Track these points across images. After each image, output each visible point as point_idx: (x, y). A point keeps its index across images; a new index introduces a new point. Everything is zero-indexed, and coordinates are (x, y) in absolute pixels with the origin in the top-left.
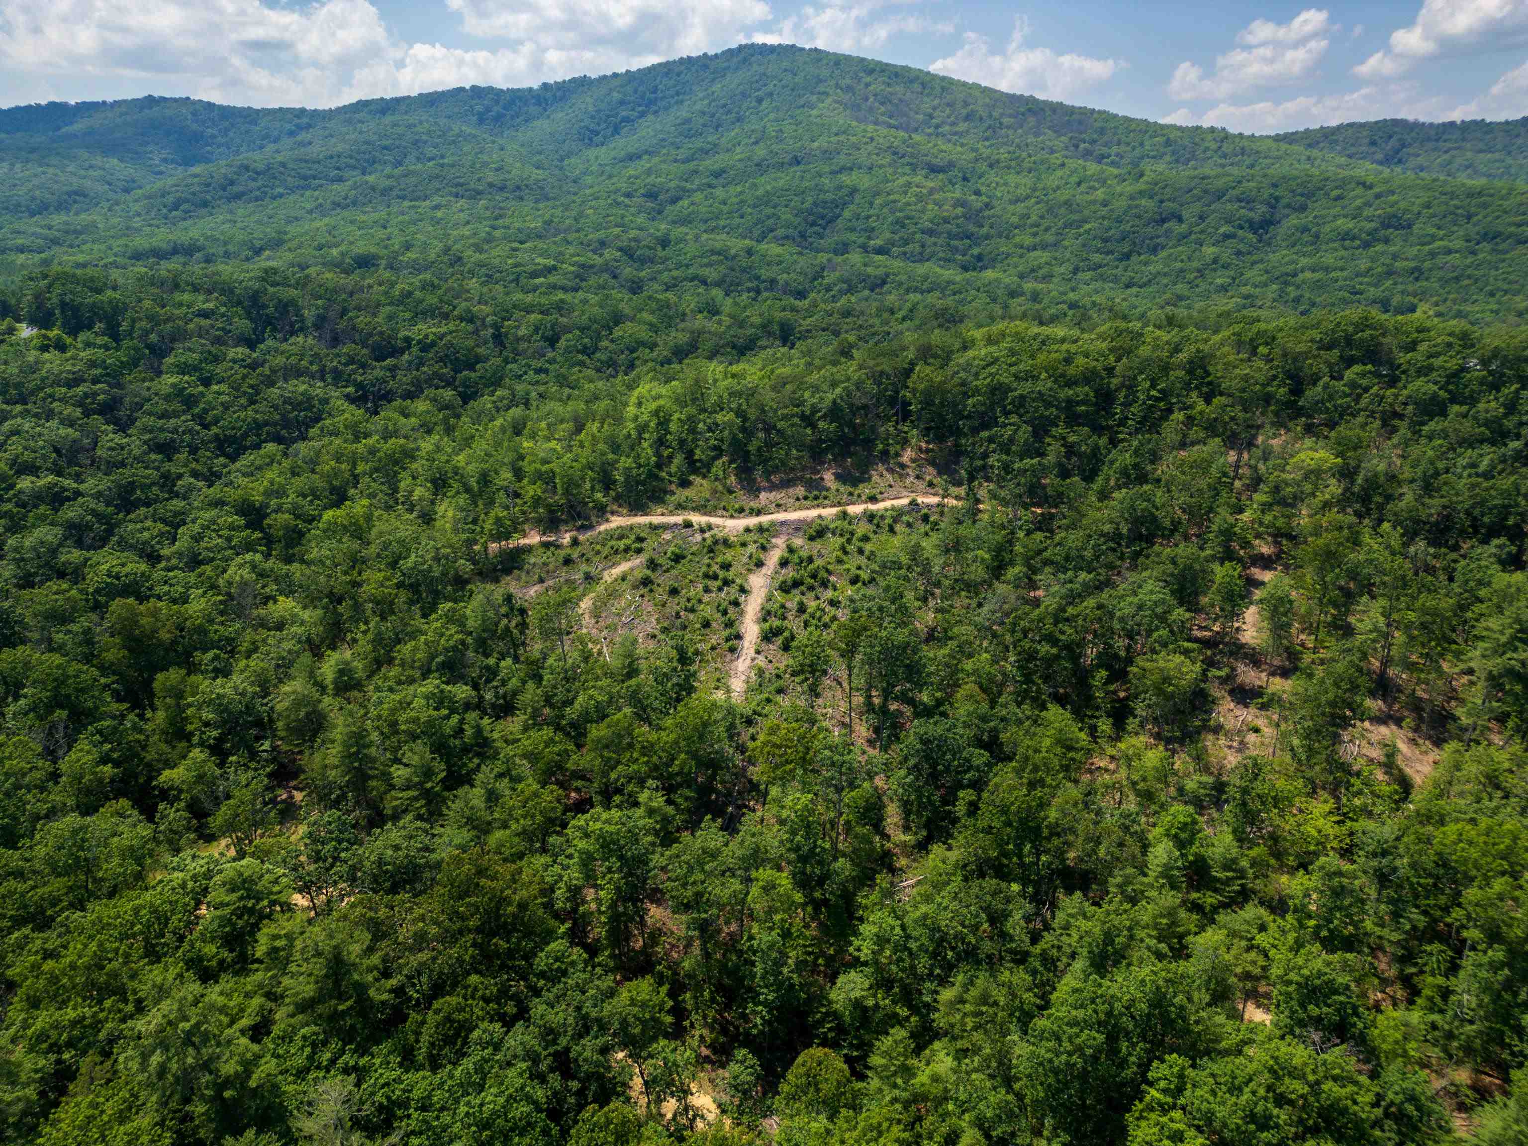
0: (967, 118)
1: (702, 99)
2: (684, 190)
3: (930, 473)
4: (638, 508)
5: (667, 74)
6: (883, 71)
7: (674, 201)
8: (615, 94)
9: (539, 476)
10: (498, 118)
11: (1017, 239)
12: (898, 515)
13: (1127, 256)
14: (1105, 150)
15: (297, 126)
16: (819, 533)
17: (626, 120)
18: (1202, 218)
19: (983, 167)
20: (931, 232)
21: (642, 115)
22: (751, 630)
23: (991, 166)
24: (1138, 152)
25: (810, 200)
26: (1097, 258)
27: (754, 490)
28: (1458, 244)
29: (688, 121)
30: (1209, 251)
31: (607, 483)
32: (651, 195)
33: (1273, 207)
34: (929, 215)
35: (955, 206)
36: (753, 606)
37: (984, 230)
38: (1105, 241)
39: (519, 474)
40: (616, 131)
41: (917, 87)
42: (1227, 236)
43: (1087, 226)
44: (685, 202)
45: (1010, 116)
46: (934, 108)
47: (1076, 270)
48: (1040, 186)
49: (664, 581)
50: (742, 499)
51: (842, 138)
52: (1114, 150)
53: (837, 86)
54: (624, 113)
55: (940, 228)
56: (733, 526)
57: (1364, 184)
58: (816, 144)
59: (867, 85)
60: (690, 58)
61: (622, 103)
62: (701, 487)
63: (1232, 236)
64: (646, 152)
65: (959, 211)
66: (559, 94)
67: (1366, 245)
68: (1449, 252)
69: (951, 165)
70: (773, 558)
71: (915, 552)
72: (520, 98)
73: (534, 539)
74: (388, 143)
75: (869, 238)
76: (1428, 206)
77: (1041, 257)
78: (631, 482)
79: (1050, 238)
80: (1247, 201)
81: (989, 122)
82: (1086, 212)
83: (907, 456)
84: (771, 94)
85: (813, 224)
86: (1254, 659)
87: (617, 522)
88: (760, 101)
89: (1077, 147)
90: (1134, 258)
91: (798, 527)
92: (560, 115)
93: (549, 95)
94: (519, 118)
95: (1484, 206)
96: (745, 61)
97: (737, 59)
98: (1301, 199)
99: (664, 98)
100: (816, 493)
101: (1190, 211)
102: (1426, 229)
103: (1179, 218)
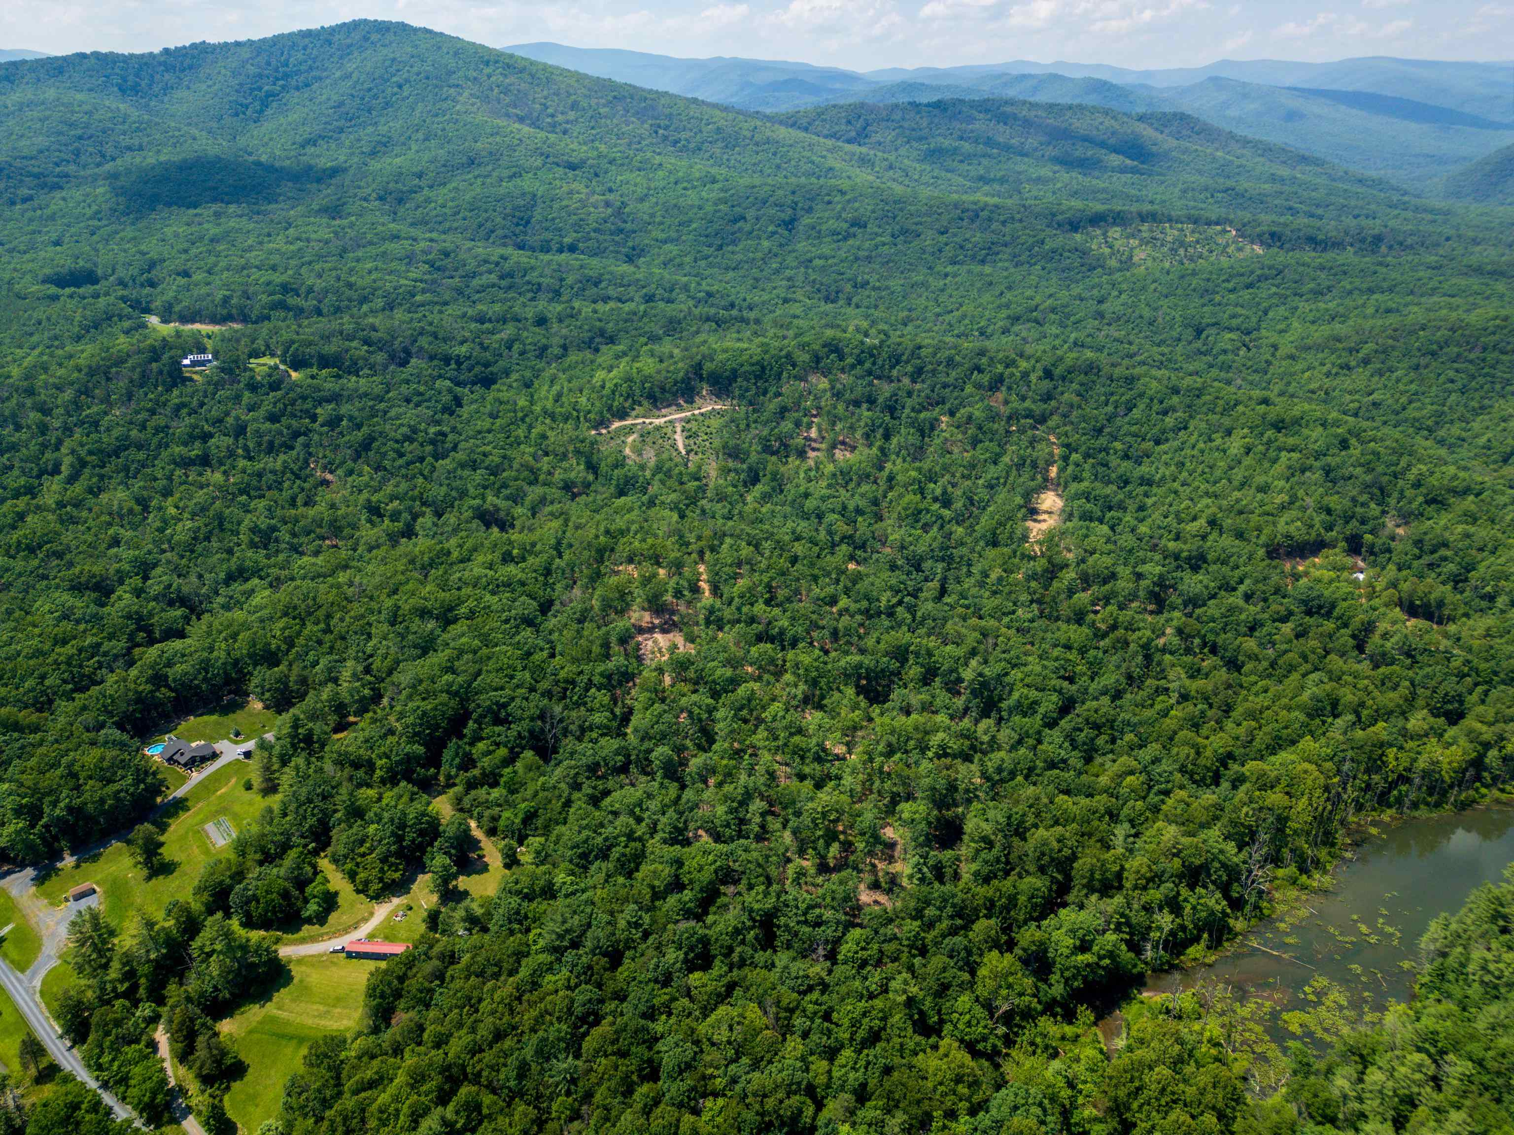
0: (573, 108)
1: (342, 79)
3: (715, 398)
4: (623, 419)
6: (496, 62)
8: (249, 67)
10: (136, 88)
11: (654, 234)
12: (709, 413)
13: (720, 248)
14: (677, 136)
16: (688, 421)
17: (270, 94)
18: (757, 219)
19: (605, 164)
20: (599, 231)
21: (285, 88)
22: (683, 451)
23: (611, 163)
24: (699, 138)
25: (508, 206)
26: (704, 250)
27: (659, 409)
28: (887, 239)
29: (341, 104)
30: (765, 244)
33: (795, 209)
34: (592, 217)
35: (604, 208)
36: (680, 444)
37: (629, 226)
38: (706, 236)
42: (774, 233)
43: (694, 226)
45: (604, 106)
46: (545, 98)
47: (695, 261)
48: (651, 185)
49: (648, 440)
50: (657, 413)
51: (497, 139)
53: (467, 78)
54: (266, 88)
55: (604, 227)
56: (659, 421)
57: (840, 191)
58: (479, 145)
59: (489, 76)
61: (260, 76)
62: (639, 410)
63: (776, 233)
64: (321, 137)
65: (609, 210)
67: (845, 239)
68: (884, 244)
69: (583, 162)
70: (678, 430)
74: (79, 132)
75: (560, 236)
76: (873, 212)
77: (672, 249)
78: (617, 411)
79: (673, 235)
80: (779, 205)
81: (590, 112)
82: (690, 214)
83: (705, 393)
84: (407, 81)
86: (815, 441)
87: (618, 424)
88: (401, 87)
90: (727, 249)
91: (681, 420)
92: (202, 87)
93: (175, 61)
94: (156, 89)
95: (901, 210)
96: (366, 39)
97: (356, 36)
98: (808, 203)
99: (298, 73)
100: (680, 409)
101: (751, 214)
102: (872, 228)
103: (743, 218)
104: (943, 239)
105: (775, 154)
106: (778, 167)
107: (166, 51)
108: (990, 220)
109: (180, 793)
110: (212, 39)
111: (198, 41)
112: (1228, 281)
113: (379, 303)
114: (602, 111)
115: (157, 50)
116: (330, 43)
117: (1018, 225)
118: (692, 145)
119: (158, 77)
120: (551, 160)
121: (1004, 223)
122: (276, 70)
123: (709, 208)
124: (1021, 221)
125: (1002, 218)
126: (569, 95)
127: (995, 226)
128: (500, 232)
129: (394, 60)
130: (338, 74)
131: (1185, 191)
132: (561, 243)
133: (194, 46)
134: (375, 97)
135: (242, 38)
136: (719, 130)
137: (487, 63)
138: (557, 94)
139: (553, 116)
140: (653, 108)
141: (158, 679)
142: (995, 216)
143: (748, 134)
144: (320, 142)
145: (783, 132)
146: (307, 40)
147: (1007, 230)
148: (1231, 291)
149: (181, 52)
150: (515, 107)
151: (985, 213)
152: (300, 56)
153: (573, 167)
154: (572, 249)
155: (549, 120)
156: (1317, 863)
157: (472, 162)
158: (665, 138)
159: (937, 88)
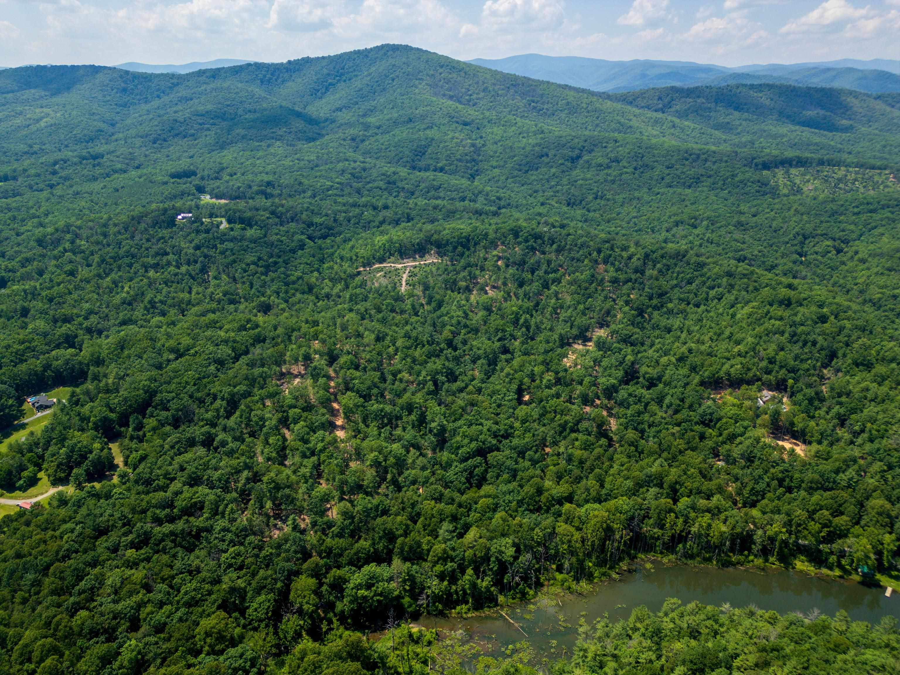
0: (484, 91)
1: (366, 76)
2: (366, 136)
3: (436, 255)
4: (381, 263)
5: (348, 59)
7: (363, 141)
8: (325, 70)
9: (362, 257)
10: (269, 81)
11: (491, 163)
12: (430, 264)
13: (527, 172)
14: (542, 107)
15: (172, 84)
16: (415, 267)
17: (331, 84)
18: (555, 156)
19: (485, 122)
20: (459, 160)
21: (339, 81)
22: (404, 283)
23: (489, 122)
24: (555, 108)
25: (415, 145)
26: (516, 173)
27: (403, 259)
28: (630, 170)
29: (361, 89)
30: (553, 170)
31: (374, 258)
32: (353, 139)
33: (582, 151)
34: (460, 152)
35: (470, 147)
36: (404, 280)
37: (480, 158)
38: (520, 165)
39: (357, 257)
40: (327, 89)
41: (462, 74)
42: (561, 164)
43: (516, 159)
44: (367, 143)
45: (503, 90)
46: (470, 85)
47: (507, 179)
48: (505, 135)
49: (388, 276)
50: (401, 261)
51: (428, 108)
52: (546, 106)
53: (428, 75)
54: (330, 81)
55: (464, 158)
56: (399, 266)
58: (417, 111)
59: (441, 74)
60: (359, 51)
61: (329, 75)
62: (392, 259)
63: (563, 164)
64: (345, 107)
65: (472, 149)
66: (297, 67)
68: (627, 173)
69: (473, 121)
70: (407, 272)
71: (431, 270)
72: (278, 69)
73: (362, 269)
74: (229, 103)
75: (437, 163)
77: (497, 171)
78: (379, 258)
79: (502, 163)
80: (573, 148)
81: (493, 93)
82: (517, 152)
83: (432, 252)
84: (398, 77)
85: (417, 155)
87: (377, 266)
88: (393, 80)
89: (530, 104)
90: (530, 172)
91: (411, 266)
92: (300, 80)
93: (292, 67)
94: (280, 80)
95: (649, 153)
96: (385, 54)
97: (381, 53)
98: (592, 147)
99: (348, 73)
100: (415, 260)
101: (551, 153)
102: (624, 163)
103: (547, 155)
104: (667, 171)
105: (598, 118)
106: (597, 125)
107: (289, 62)
108: (706, 160)
109: (26, 421)
110: (312, 56)
111: (305, 56)
112: (857, 207)
113: (309, 193)
114: (500, 92)
115: (285, 61)
116: (367, 56)
117: (724, 164)
118: (549, 112)
119: (281, 75)
120: (455, 119)
121: (715, 163)
122: (338, 72)
123: (528, 149)
124: (726, 162)
125: (714, 160)
126: (484, 83)
127: (708, 164)
128: (405, 159)
129: (394, 65)
130: (366, 73)
131: (885, 146)
132: (435, 166)
133: (303, 59)
134: (379, 86)
135: (326, 55)
136: (568, 103)
137: (442, 67)
138: (477, 83)
139: (471, 95)
140: (534, 90)
141: (47, 367)
142: (710, 159)
143: (584, 105)
144: (344, 110)
145: (609, 104)
146: (356, 56)
147: (715, 167)
148: (855, 214)
149: (297, 62)
150: (450, 90)
151: (703, 157)
152: (351, 64)
153: (466, 124)
154: (441, 170)
155: (467, 98)
156: (590, 577)
157: (410, 120)
158: (535, 108)
159: (759, 77)
